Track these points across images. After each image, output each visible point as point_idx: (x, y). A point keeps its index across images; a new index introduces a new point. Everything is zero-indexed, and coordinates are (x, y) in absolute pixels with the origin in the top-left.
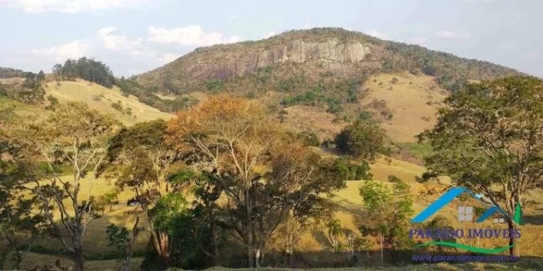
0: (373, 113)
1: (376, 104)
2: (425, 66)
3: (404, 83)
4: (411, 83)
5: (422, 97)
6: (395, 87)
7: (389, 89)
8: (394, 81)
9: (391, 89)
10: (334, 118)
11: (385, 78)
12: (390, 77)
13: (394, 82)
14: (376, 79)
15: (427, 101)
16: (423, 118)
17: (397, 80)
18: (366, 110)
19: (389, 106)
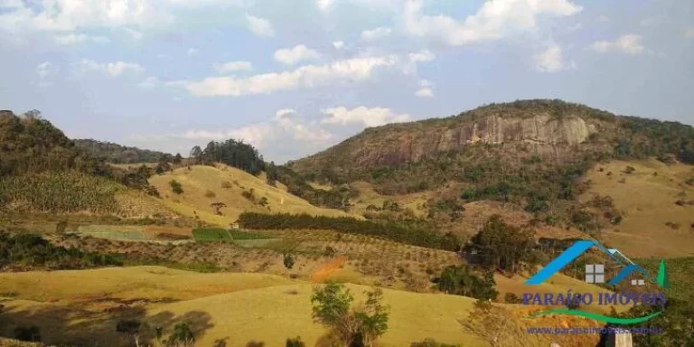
0: (592, 214)
1: (598, 202)
2: (682, 151)
3: (645, 174)
4: (655, 174)
5: (670, 193)
6: (629, 179)
7: (620, 182)
8: (629, 171)
9: (623, 181)
10: (533, 218)
11: (616, 167)
12: (623, 166)
13: (628, 173)
14: (602, 167)
15: (677, 200)
16: (668, 224)
17: (633, 169)
18: (582, 210)
19: (618, 206)
